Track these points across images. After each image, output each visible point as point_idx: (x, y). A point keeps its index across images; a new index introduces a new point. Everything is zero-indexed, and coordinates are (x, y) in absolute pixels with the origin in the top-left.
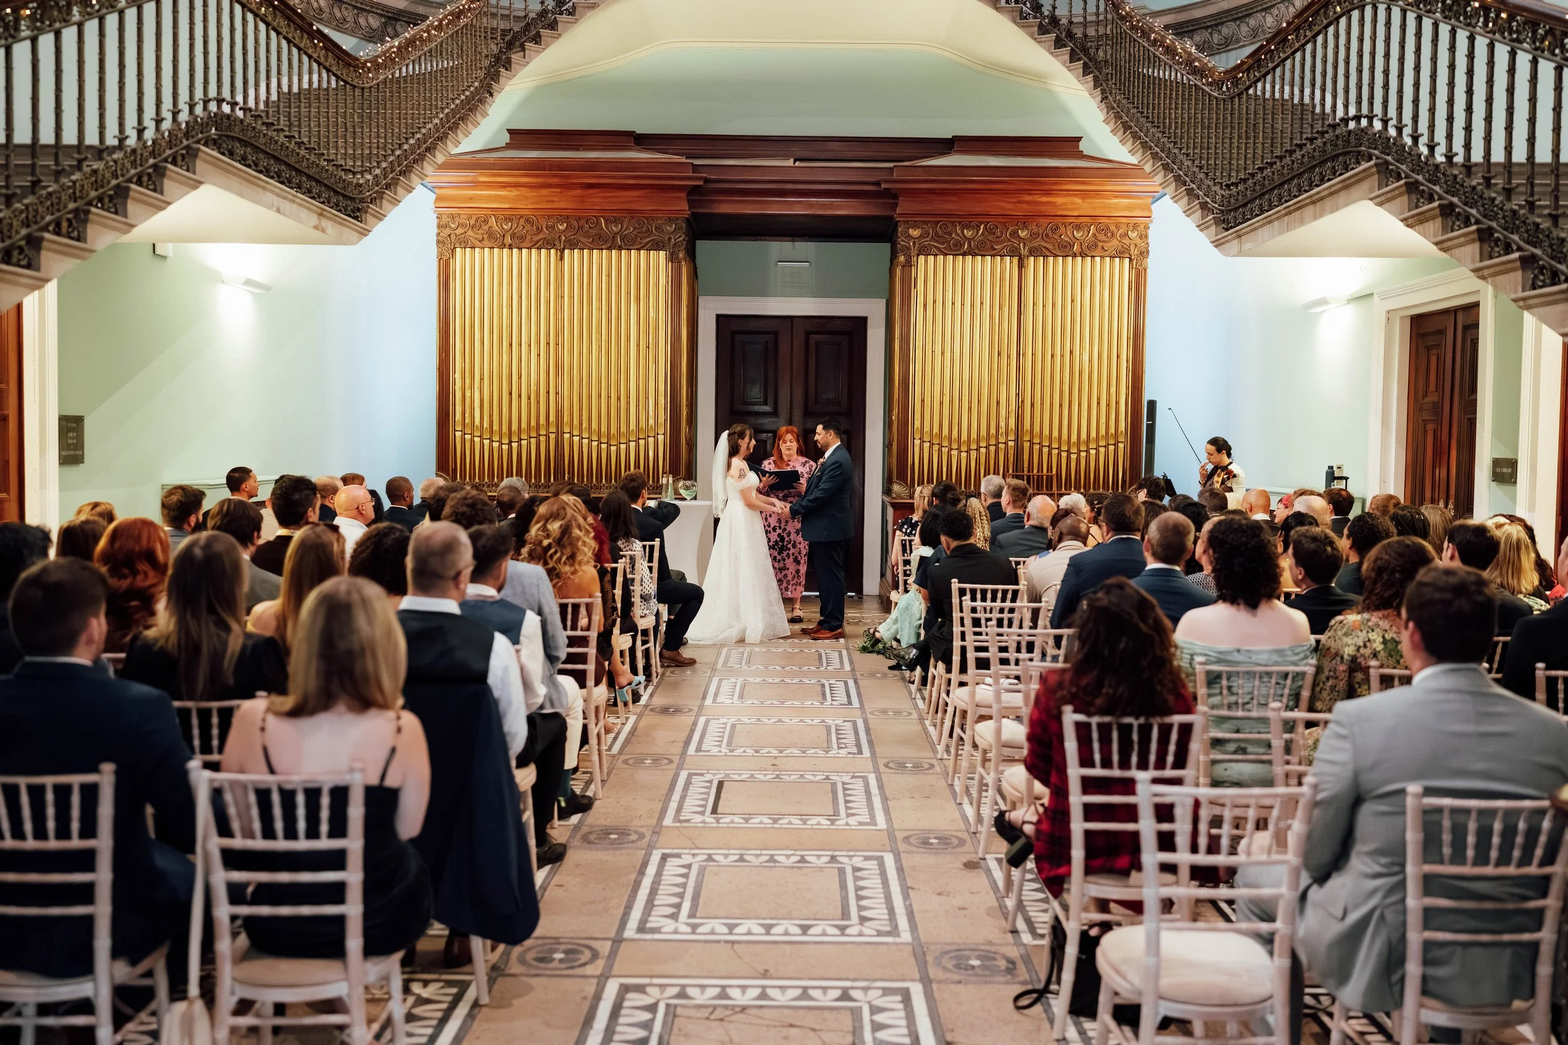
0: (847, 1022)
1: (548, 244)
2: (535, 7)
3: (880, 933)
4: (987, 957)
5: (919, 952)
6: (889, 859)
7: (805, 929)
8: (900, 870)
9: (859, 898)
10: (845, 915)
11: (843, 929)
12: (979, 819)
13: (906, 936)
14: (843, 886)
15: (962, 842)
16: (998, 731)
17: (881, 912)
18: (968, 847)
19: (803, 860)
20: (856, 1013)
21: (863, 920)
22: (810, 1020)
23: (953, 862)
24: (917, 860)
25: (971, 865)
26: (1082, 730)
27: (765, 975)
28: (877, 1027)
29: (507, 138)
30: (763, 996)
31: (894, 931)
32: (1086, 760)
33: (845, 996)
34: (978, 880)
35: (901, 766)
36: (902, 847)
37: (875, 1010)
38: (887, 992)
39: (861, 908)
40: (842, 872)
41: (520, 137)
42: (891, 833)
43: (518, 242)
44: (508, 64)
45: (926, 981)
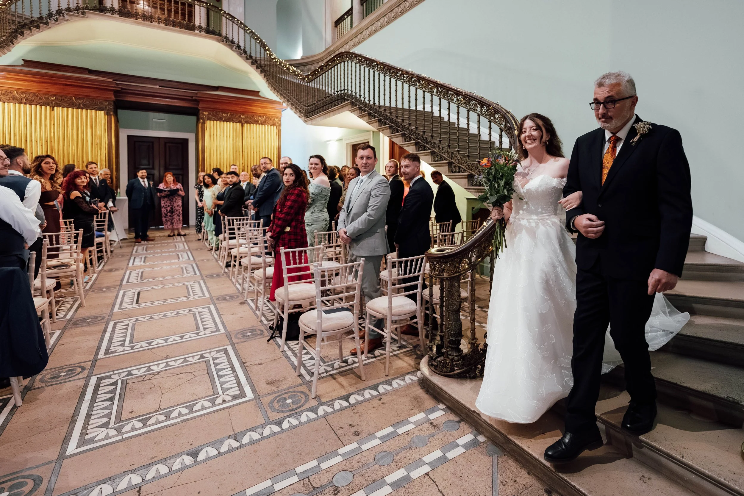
0: (204, 366)
1: (46, 104)
2: (36, 15)
3: (212, 332)
4: (253, 331)
5: (228, 336)
6: (212, 307)
7: (182, 337)
8: (217, 310)
9: (202, 322)
10: (198, 328)
11: (197, 334)
12: (243, 289)
13: (222, 331)
14: (196, 319)
15: (238, 297)
16: (250, 260)
17: (212, 325)
18: (240, 298)
19: (178, 313)
20: (207, 363)
21: (205, 329)
22: (188, 369)
23: (236, 303)
24: (222, 305)
25: (242, 303)
26: (287, 254)
27: (167, 357)
28: (216, 365)
29: (22, 63)
30: (167, 365)
31: (218, 330)
32: (288, 263)
33: (202, 357)
34: (245, 307)
35: (212, 276)
36: (216, 302)
37: (214, 359)
38: (218, 352)
39: (203, 325)
40: (194, 315)
41: (28, 63)
42: (211, 298)
43: (29, 102)
44: (22, 34)
45: (233, 345)
